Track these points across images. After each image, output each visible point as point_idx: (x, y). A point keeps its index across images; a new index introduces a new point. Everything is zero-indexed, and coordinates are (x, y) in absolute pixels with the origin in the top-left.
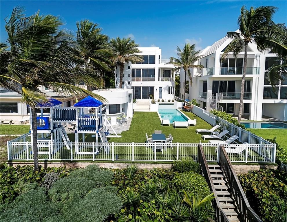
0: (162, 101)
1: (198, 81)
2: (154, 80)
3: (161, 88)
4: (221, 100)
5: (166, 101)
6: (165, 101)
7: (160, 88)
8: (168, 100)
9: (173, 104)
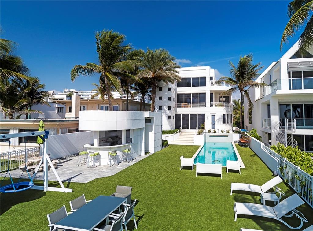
0: (214, 133)
1: (260, 105)
2: (204, 106)
3: (214, 115)
4: (293, 130)
5: (219, 133)
6: (217, 132)
7: (212, 115)
8: (222, 131)
9: (227, 136)
